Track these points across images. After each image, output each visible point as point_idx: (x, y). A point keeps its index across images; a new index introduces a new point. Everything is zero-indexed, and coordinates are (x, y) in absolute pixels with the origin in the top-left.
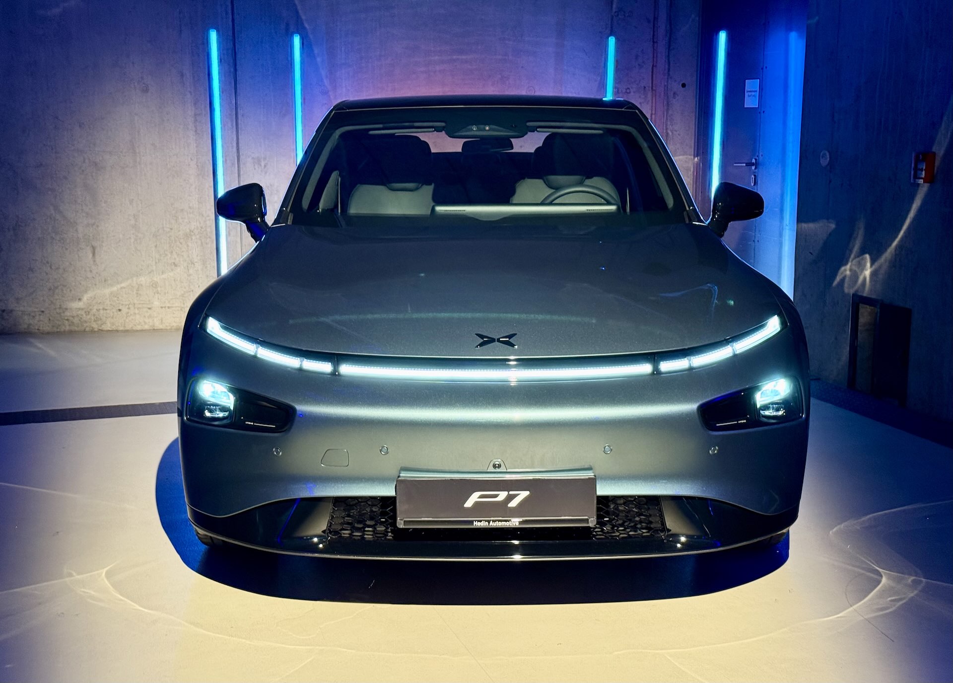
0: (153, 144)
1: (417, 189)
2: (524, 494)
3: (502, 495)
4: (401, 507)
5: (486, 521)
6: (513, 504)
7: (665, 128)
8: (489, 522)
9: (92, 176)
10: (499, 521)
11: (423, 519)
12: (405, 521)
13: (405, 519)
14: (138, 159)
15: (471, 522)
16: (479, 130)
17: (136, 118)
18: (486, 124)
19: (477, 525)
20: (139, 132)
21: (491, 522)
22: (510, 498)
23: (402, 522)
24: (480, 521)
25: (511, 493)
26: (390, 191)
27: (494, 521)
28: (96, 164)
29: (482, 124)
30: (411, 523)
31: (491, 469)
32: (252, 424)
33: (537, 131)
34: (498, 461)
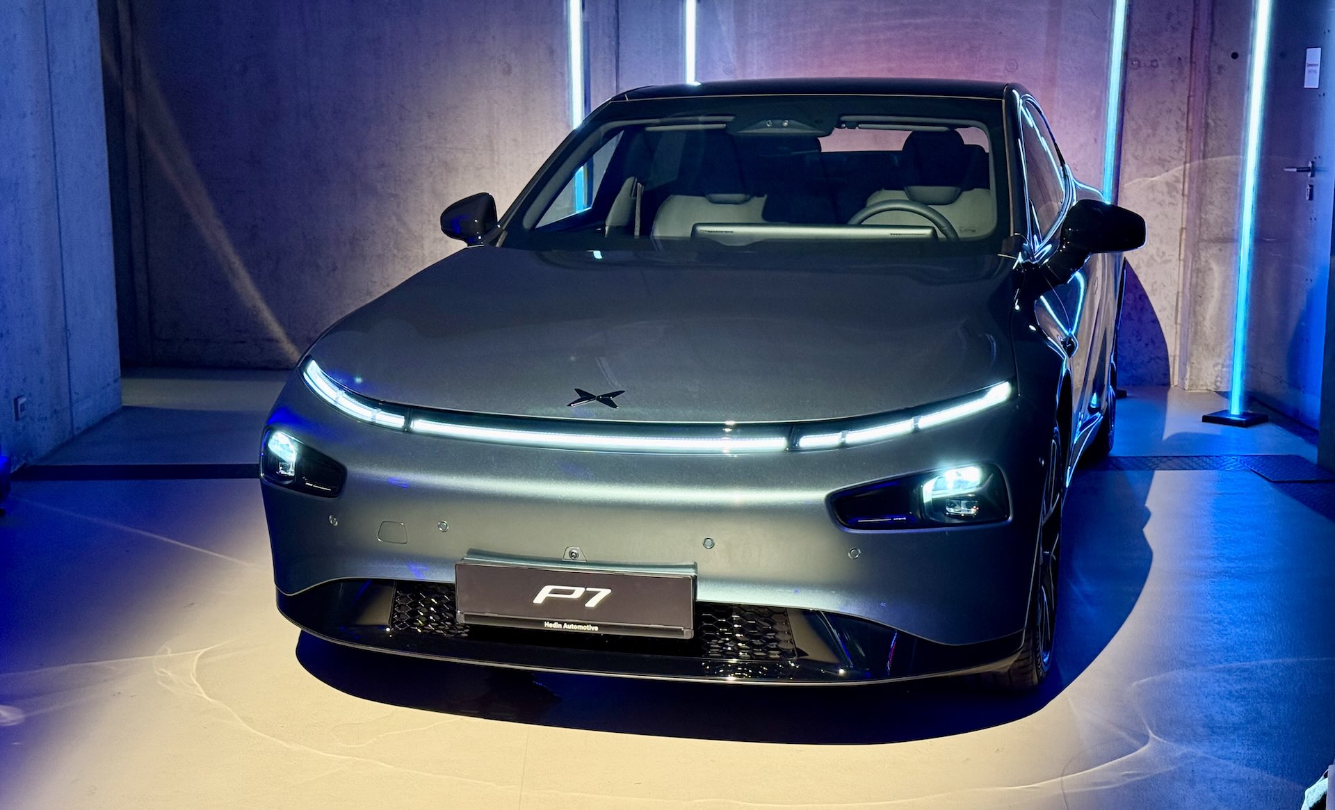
0: (515, 140)
1: (745, 201)
2: (604, 593)
3: (578, 592)
4: (461, 597)
5: (559, 623)
6: (592, 603)
7: (1203, 116)
8: (562, 623)
9: (442, 179)
10: (574, 624)
11: (487, 614)
12: (465, 615)
13: (466, 613)
14: (496, 158)
15: (542, 622)
16: (774, 126)
17: (496, 106)
18: (784, 119)
19: (548, 625)
20: (498, 124)
21: (565, 624)
22: (588, 596)
23: (463, 616)
24: (553, 622)
25: (588, 589)
26: (710, 204)
27: (569, 623)
28: (445, 164)
29: (779, 119)
30: (473, 618)
31: (567, 557)
32: (311, 485)
33: (860, 128)
34: (576, 550)
